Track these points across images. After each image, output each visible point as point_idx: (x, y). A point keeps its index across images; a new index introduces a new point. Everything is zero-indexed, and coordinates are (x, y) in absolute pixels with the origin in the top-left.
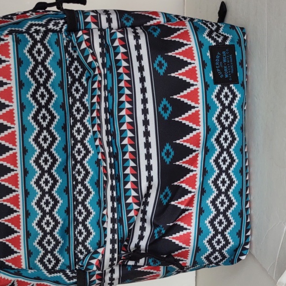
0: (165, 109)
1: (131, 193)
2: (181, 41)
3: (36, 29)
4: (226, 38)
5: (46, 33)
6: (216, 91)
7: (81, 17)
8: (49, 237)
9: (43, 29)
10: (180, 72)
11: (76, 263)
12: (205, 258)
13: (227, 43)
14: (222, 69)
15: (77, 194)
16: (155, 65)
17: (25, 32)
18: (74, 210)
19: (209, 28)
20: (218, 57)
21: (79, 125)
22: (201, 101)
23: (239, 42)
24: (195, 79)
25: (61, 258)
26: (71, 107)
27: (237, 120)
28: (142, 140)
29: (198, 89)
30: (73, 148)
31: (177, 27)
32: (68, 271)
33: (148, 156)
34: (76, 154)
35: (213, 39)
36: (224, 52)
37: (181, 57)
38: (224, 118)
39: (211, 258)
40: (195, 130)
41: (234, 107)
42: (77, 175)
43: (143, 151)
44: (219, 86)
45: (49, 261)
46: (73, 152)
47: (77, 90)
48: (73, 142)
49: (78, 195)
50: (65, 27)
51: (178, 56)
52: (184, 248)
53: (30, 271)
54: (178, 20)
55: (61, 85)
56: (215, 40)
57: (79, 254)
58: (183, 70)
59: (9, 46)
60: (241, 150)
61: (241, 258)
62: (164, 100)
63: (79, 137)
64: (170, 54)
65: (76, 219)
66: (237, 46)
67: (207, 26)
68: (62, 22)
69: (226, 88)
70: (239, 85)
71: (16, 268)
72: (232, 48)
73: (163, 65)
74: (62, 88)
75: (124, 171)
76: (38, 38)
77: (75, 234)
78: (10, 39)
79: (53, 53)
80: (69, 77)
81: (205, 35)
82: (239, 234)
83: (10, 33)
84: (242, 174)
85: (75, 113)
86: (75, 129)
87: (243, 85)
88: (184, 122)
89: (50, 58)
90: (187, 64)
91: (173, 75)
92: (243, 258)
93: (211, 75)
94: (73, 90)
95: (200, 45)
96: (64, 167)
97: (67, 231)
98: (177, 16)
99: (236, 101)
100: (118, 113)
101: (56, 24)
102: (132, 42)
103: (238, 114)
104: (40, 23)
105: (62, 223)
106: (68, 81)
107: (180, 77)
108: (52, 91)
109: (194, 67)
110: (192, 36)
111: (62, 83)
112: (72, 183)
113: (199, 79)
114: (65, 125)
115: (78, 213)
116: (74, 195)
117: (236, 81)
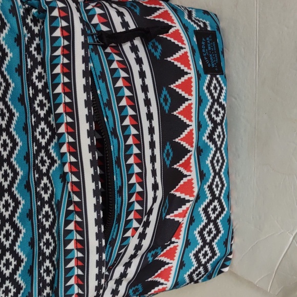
0: (166, 100)
1: (133, 207)
4: (204, 24)
6: (207, 81)
8: (7, 283)
12: (188, 275)
13: (209, 29)
14: (208, 58)
15: (43, 218)
18: (40, 241)
20: (203, 43)
21: (43, 125)
22: (194, 93)
23: (218, 29)
26: (32, 100)
27: (226, 115)
29: (191, 78)
30: (36, 156)
31: (153, 6)
33: (153, 159)
34: (40, 165)
36: (208, 39)
37: (172, 40)
38: (214, 113)
39: (194, 275)
40: (188, 126)
41: (221, 100)
42: (42, 192)
44: (209, 76)
46: (37, 162)
47: (40, 78)
48: (35, 148)
49: (44, 220)
51: (168, 38)
55: (19, 70)
58: (177, 55)
61: (223, 270)
62: (164, 89)
63: (43, 142)
64: (161, 36)
65: (41, 253)
66: (217, 33)
69: (214, 79)
70: (224, 76)
73: (157, 47)
74: (21, 74)
75: (128, 181)
77: (40, 274)
79: (8, 25)
80: (29, 60)
81: (186, 18)
82: (226, 243)
85: (38, 109)
86: (39, 130)
88: (180, 116)
89: (5, 31)
90: (179, 48)
91: (169, 59)
92: (225, 270)
93: (201, 63)
94: (34, 78)
95: (186, 28)
96: (25, 183)
97: (31, 272)
99: (223, 94)
102: (116, 19)
105: (25, 260)
106: (27, 65)
107: (175, 63)
108: (8, 77)
109: (186, 53)
110: (174, 18)
111: (20, 66)
112: (36, 204)
113: (192, 67)
114: (26, 124)
115: (44, 244)
116: (39, 220)
117: (221, 72)
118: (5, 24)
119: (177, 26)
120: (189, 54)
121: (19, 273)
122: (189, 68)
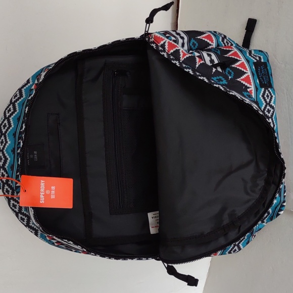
2: (235, 58)
4: (260, 58)
6: (262, 92)
10: (241, 78)
13: (262, 61)
14: (263, 78)
20: (259, 70)
27: (275, 113)
29: (252, 90)
31: (227, 49)
35: (253, 57)
36: (262, 67)
38: (267, 111)
41: (272, 103)
44: (263, 89)
56: (255, 59)
64: (233, 66)
66: (267, 63)
69: (267, 91)
70: (273, 89)
72: (265, 64)
81: (248, 55)
90: (244, 73)
91: (238, 80)
93: (258, 81)
95: (248, 61)
99: (273, 100)
107: (242, 82)
109: (248, 76)
110: (240, 55)
113: (252, 84)
117: (271, 86)
119: (243, 60)
120: (250, 76)
122: (250, 85)
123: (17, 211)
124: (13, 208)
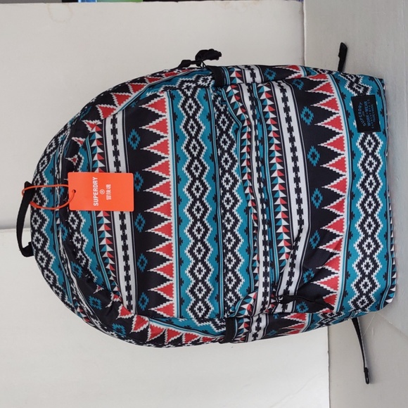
0: (314, 156)
1: (283, 237)
2: (324, 93)
3: (187, 86)
4: (366, 89)
5: (195, 89)
6: (360, 138)
7: (227, 73)
8: (200, 284)
9: (193, 85)
10: (325, 121)
11: (225, 311)
12: (352, 302)
13: (368, 94)
14: (365, 118)
16: (302, 116)
17: (178, 89)
18: (224, 258)
19: (349, 79)
21: (227, 175)
22: (346, 148)
23: (379, 93)
24: (340, 128)
25: (211, 306)
26: (220, 158)
27: (381, 166)
28: (292, 186)
29: (343, 137)
30: (222, 197)
31: (318, 80)
32: (217, 320)
33: (299, 201)
34: (225, 204)
35: (354, 90)
37: (326, 108)
38: (368, 164)
39: (358, 303)
40: (342, 175)
41: (377, 153)
42: (226, 223)
43: (294, 196)
44: (363, 134)
45: (200, 309)
46: (223, 202)
47: (225, 142)
48: (222, 192)
49: (227, 243)
50: (212, 83)
51: (322, 107)
52: (332, 292)
53: (180, 320)
54: (318, 73)
55: (210, 137)
56: (356, 91)
57: (228, 302)
58: (329, 120)
59: (165, 102)
60: (385, 195)
61: (387, 301)
62: (313, 147)
63: (228, 187)
64: (315, 105)
65: (225, 267)
66: (377, 96)
67: (347, 78)
68: (210, 78)
69: (369, 136)
70: (382, 132)
71: (168, 316)
72: (372, 98)
73: (309, 115)
74: (211, 140)
75: (275, 216)
76: (189, 93)
77: (224, 282)
78: (165, 95)
79: (202, 107)
80: (218, 130)
81: (346, 87)
82: (386, 277)
83: (165, 89)
84: (387, 218)
85: (224, 164)
86: (224, 179)
87: (384, 133)
88: (331, 168)
89: (200, 112)
90: (331, 114)
91: (319, 124)
92: (389, 301)
93: (355, 124)
94: (221, 142)
95: (343, 96)
96: (213, 216)
97: (217, 279)
98: (316, 69)
99: (379, 148)
100: (269, 161)
101: (205, 80)
102: (279, 95)
103: (381, 160)
104: (190, 79)
105: (213, 270)
106: (216, 134)
107: (326, 126)
108: (202, 143)
109: (339, 117)
110: (334, 88)
111: (211, 135)
112: (221, 231)
113: (344, 127)
114: (215, 175)
115: (228, 261)
116: (223, 243)
117: (378, 129)
118: (200, 107)
119: (336, 95)
120: (341, 118)
121: (208, 278)
123: (44, 266)
124: (40, 262)
